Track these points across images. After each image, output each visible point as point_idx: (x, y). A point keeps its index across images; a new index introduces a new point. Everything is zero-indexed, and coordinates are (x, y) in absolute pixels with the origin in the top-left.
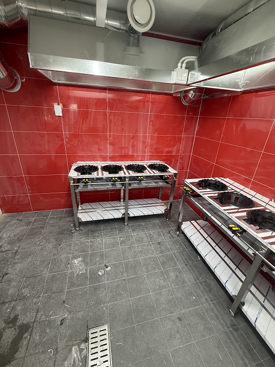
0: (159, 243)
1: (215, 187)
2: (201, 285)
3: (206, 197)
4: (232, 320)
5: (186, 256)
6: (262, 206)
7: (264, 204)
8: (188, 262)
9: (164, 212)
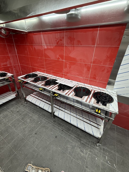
0: (18, 112)
1: (33, 76)
2: (41, 116)
3: (29, 81)
4: (54, 120)
5: (33, 110)
6: (50, 78)
7: (50, 77)
8: (34, 111)
9: (15, 96)
